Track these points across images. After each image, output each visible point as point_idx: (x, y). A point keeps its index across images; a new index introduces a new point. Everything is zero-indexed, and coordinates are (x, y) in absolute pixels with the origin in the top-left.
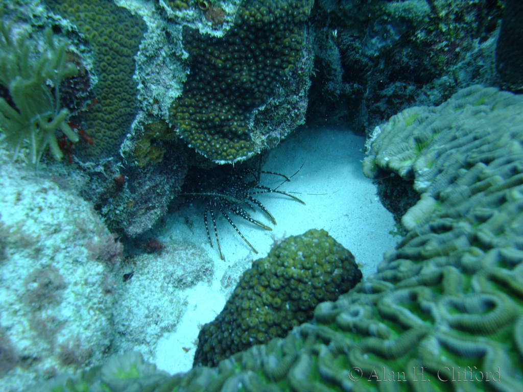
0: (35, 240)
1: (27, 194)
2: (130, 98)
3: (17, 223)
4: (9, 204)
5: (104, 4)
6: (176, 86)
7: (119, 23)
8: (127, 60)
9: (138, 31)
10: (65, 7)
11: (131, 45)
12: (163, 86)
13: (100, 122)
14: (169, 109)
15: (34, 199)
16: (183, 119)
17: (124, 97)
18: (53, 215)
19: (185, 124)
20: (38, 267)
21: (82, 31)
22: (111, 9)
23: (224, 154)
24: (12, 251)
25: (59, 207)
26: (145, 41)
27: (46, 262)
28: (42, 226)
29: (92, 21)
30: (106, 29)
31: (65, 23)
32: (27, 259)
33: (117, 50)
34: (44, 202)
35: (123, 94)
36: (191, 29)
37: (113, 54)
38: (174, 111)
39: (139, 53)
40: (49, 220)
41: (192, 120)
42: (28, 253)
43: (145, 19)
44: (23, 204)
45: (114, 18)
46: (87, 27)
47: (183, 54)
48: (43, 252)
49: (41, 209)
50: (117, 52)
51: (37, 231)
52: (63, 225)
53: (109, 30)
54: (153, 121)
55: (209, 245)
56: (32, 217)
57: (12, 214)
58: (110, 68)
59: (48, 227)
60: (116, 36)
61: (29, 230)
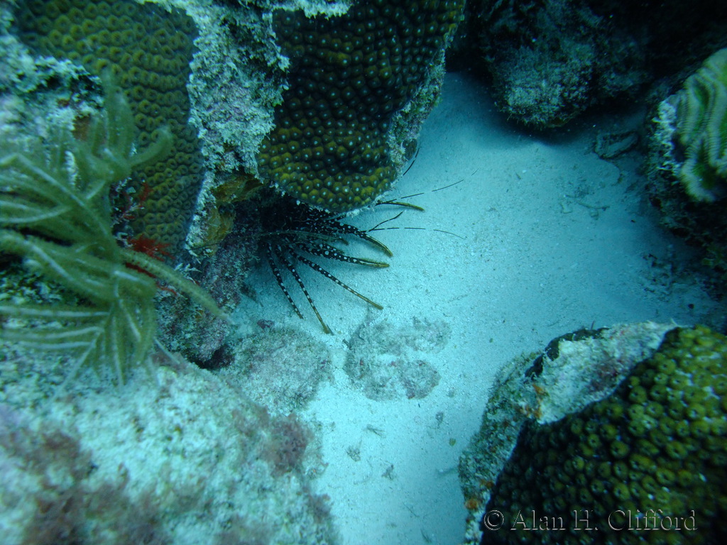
0: (196, 490)
1: (147, 414)
2: (190, 158)
3: (160, 474)
4: (128, 445)
5: (118, 8)
6: (262, 114)
7: (149, 36)
8: (174, 95)
9: (182, 38)
10: (56, 37)
11: (176, 68)
12: (239, 120)
13: (152, 215)
14: (257, 156)
15: (160, 417)
16: (282, 163)
17: (180, 161)
18: (201, 431)
19: (286, 171)
20: (218, 530)
21: (94, 72)
22: (131, 14)
23: (357, 198)
24: (171, 525)
25: (202, 412)
26: (200, 54)
27: (225, 516)
28: (198, 460)
29: (105, 47)
30: (132, 54)
31: (65, 67)
32: (197, 526)
33: (156, 84)
34: (177, 414)
35: (178, 155)
36: (289, 14)
37: (152, 95)
38: (266, 156)
39: (191, 77)
40: (200, 444)
41: (296, 161)
42: (196, 515)
43: (189, 13)
44: (150, 435)
45: (140, 29)
46: (101, 61)
47: (279, 61)
48: (215, 502)
49: (179, 429)
50: (158, 89)
51: (193, 471)
52: (223, 441)
53: (138, 52)
54: (225, 179)
55: (295, 316)
56: (176, 452)
57: (143, 461)
58: (150, 119)
59: (206, 456)
60: (151, 60)
61: (180, 476)
